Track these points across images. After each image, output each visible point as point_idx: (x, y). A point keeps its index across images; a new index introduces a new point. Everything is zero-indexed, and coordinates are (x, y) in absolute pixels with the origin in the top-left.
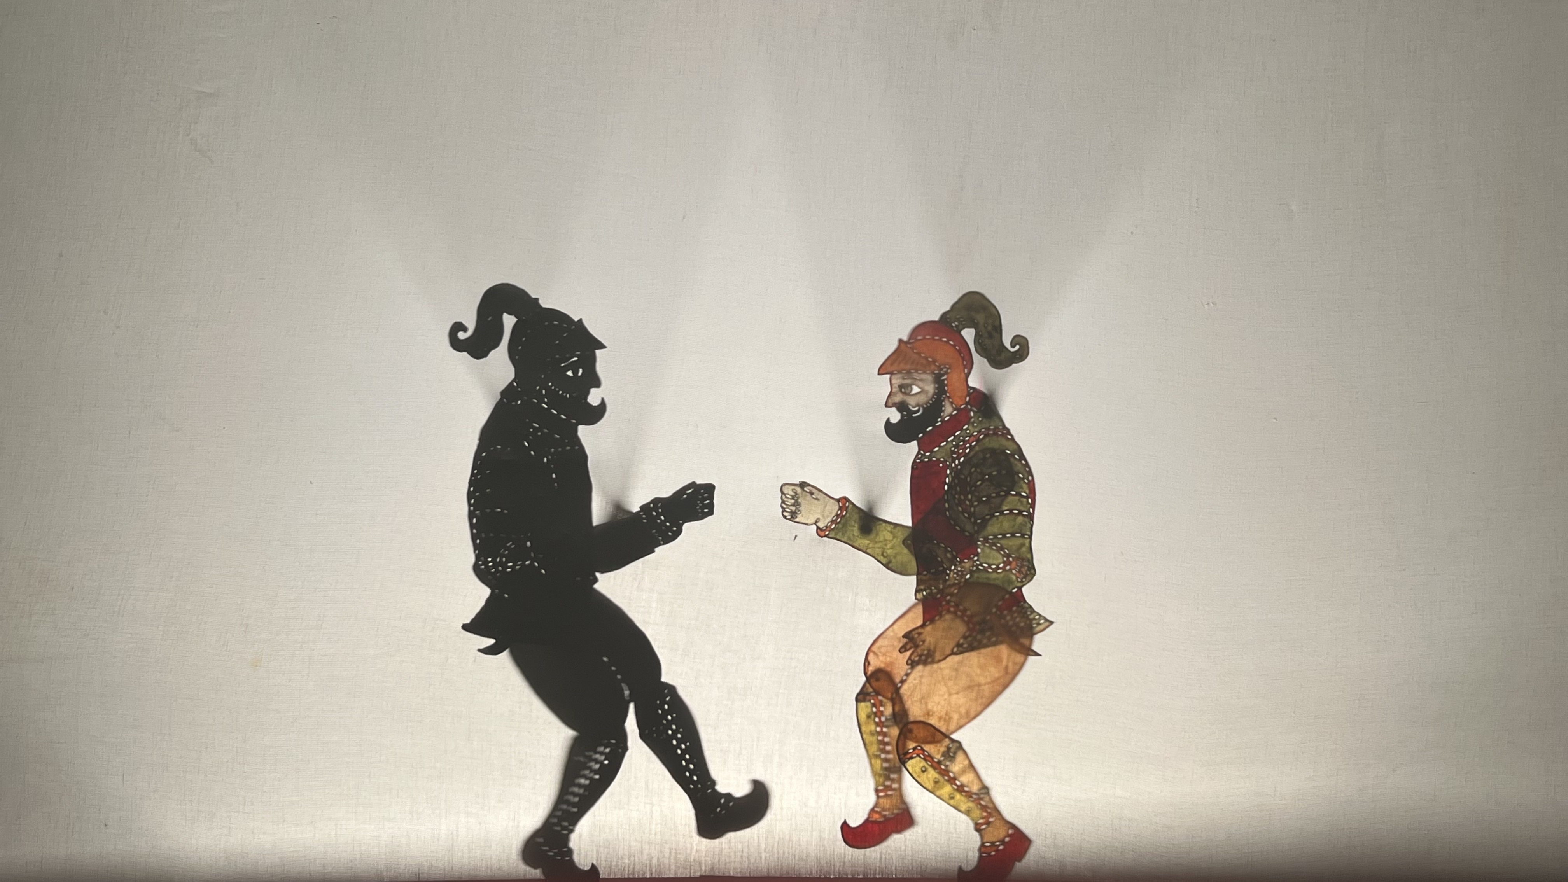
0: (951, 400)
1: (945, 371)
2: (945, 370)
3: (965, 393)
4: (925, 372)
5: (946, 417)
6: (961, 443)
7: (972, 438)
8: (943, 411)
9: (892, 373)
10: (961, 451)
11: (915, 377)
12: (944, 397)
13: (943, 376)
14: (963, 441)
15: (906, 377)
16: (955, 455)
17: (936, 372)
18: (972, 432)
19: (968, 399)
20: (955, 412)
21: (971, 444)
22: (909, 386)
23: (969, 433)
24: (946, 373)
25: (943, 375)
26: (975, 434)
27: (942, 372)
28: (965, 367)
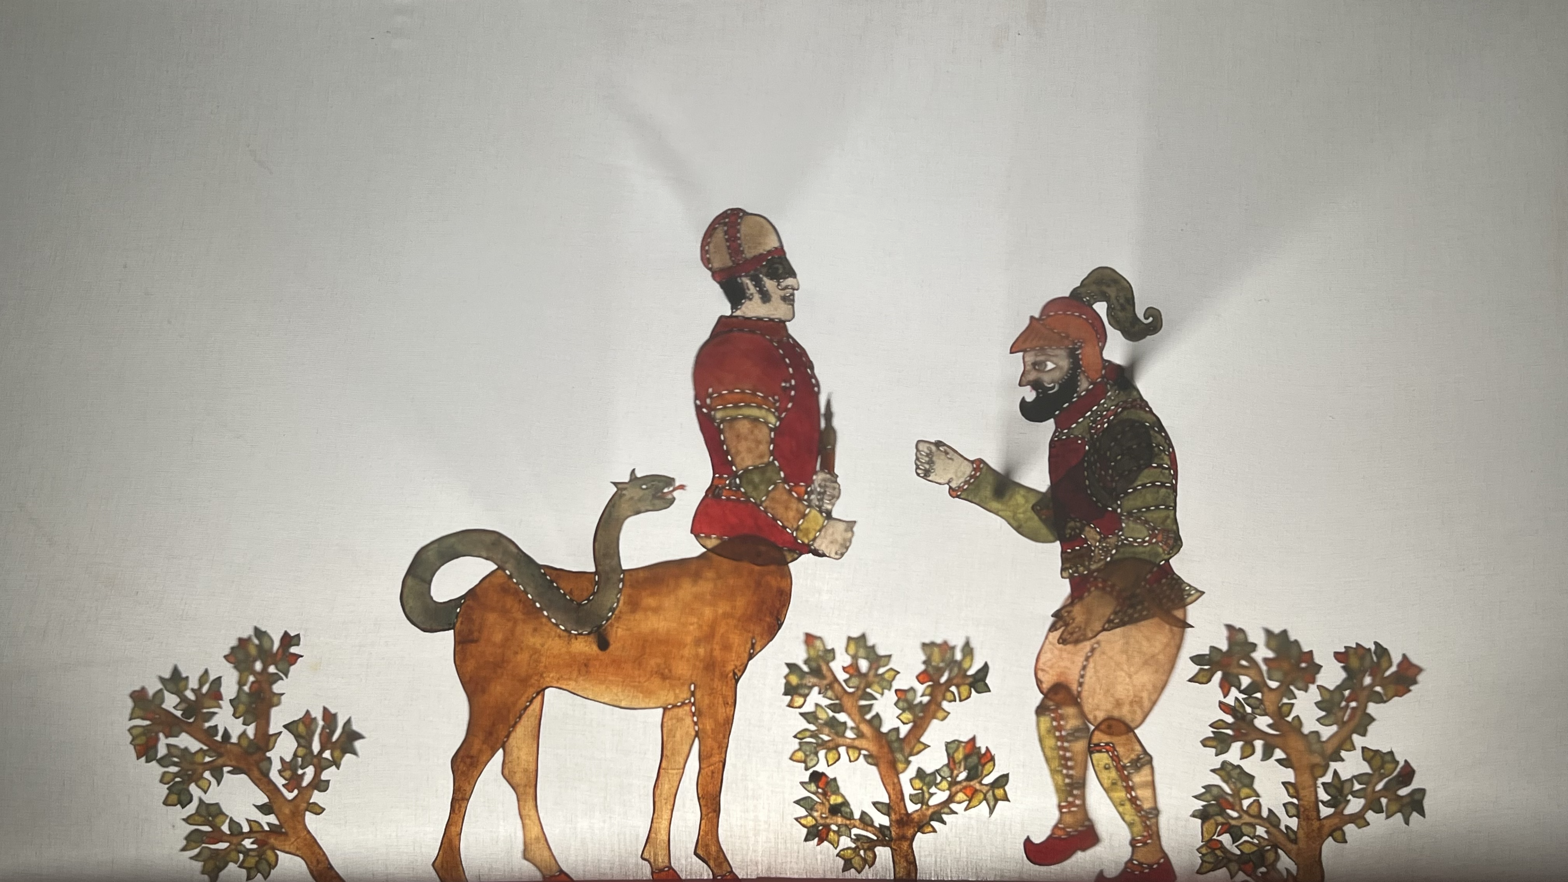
0: (1086, 374)
1: (1079, 346)
2: (1079, 344)
3: (1100, 367)
4: (1058, 348)
5: (1082, 392)
6: (1099, 418)
7: (1109, 413)
8: (1078, 386)
9: (1025, 351)
10: (1099, 426)
11: (1049, 353)
12: (1079, 372)
13: (1077, 351)
14: (1101, 416)
15: (1039, 354)
16: (1093, 431)
17: (1071, 346)
18: (1109, 406)
19: (1103, 372)
20: (1091, 387)
21: (1109, 419)
22: (1043, 363)
23: (1106, 407)
24: (1080, 347)
25: (1077, 349)
26: (1113, 408)
27: (1076, 346)
28: (1099, 340)
